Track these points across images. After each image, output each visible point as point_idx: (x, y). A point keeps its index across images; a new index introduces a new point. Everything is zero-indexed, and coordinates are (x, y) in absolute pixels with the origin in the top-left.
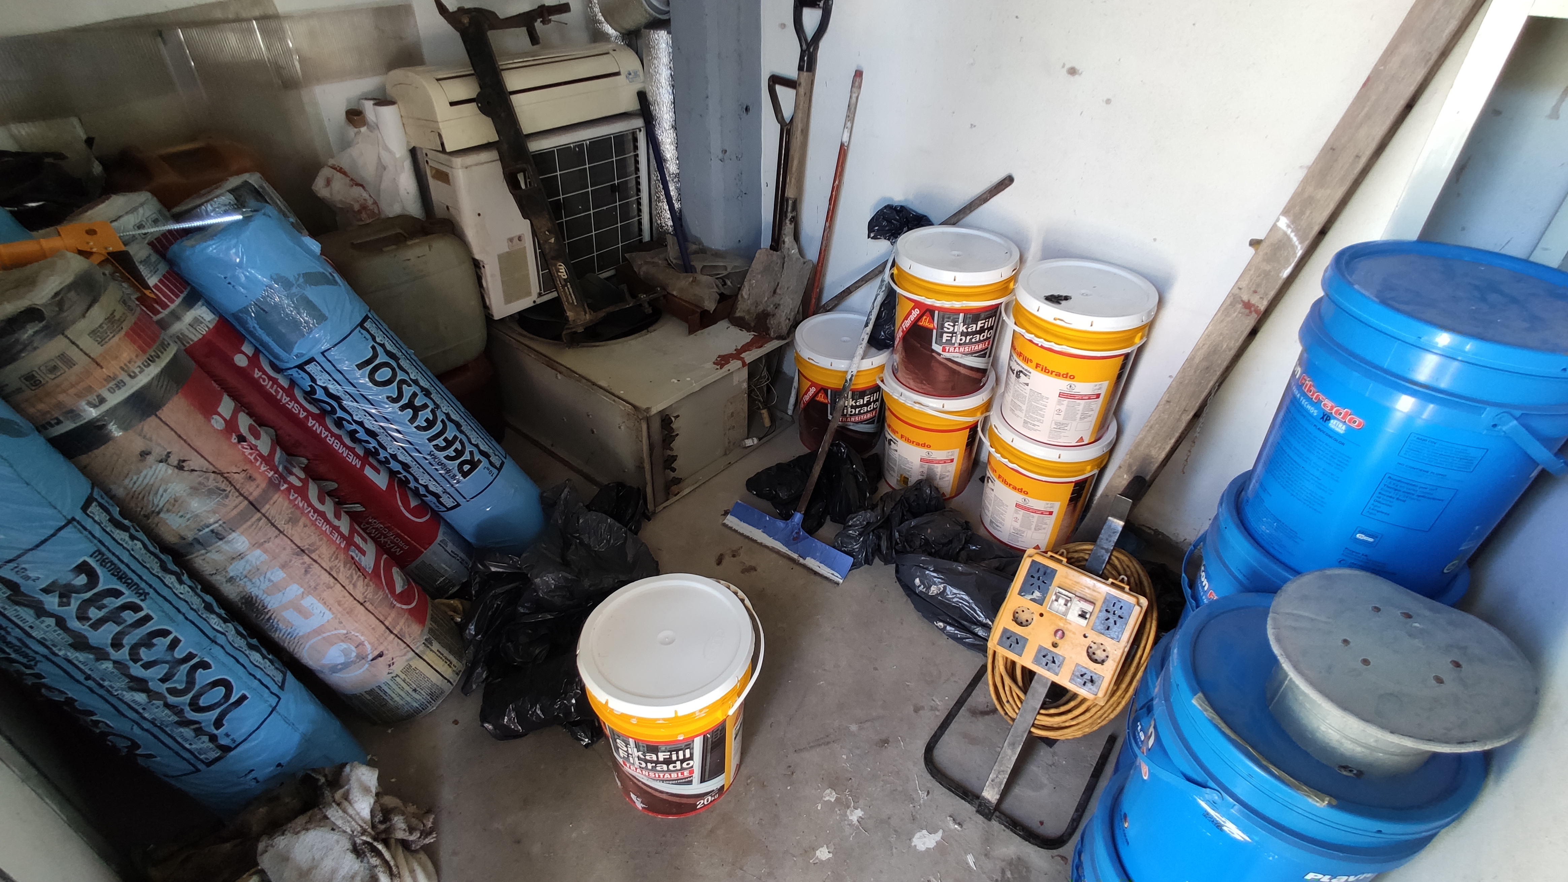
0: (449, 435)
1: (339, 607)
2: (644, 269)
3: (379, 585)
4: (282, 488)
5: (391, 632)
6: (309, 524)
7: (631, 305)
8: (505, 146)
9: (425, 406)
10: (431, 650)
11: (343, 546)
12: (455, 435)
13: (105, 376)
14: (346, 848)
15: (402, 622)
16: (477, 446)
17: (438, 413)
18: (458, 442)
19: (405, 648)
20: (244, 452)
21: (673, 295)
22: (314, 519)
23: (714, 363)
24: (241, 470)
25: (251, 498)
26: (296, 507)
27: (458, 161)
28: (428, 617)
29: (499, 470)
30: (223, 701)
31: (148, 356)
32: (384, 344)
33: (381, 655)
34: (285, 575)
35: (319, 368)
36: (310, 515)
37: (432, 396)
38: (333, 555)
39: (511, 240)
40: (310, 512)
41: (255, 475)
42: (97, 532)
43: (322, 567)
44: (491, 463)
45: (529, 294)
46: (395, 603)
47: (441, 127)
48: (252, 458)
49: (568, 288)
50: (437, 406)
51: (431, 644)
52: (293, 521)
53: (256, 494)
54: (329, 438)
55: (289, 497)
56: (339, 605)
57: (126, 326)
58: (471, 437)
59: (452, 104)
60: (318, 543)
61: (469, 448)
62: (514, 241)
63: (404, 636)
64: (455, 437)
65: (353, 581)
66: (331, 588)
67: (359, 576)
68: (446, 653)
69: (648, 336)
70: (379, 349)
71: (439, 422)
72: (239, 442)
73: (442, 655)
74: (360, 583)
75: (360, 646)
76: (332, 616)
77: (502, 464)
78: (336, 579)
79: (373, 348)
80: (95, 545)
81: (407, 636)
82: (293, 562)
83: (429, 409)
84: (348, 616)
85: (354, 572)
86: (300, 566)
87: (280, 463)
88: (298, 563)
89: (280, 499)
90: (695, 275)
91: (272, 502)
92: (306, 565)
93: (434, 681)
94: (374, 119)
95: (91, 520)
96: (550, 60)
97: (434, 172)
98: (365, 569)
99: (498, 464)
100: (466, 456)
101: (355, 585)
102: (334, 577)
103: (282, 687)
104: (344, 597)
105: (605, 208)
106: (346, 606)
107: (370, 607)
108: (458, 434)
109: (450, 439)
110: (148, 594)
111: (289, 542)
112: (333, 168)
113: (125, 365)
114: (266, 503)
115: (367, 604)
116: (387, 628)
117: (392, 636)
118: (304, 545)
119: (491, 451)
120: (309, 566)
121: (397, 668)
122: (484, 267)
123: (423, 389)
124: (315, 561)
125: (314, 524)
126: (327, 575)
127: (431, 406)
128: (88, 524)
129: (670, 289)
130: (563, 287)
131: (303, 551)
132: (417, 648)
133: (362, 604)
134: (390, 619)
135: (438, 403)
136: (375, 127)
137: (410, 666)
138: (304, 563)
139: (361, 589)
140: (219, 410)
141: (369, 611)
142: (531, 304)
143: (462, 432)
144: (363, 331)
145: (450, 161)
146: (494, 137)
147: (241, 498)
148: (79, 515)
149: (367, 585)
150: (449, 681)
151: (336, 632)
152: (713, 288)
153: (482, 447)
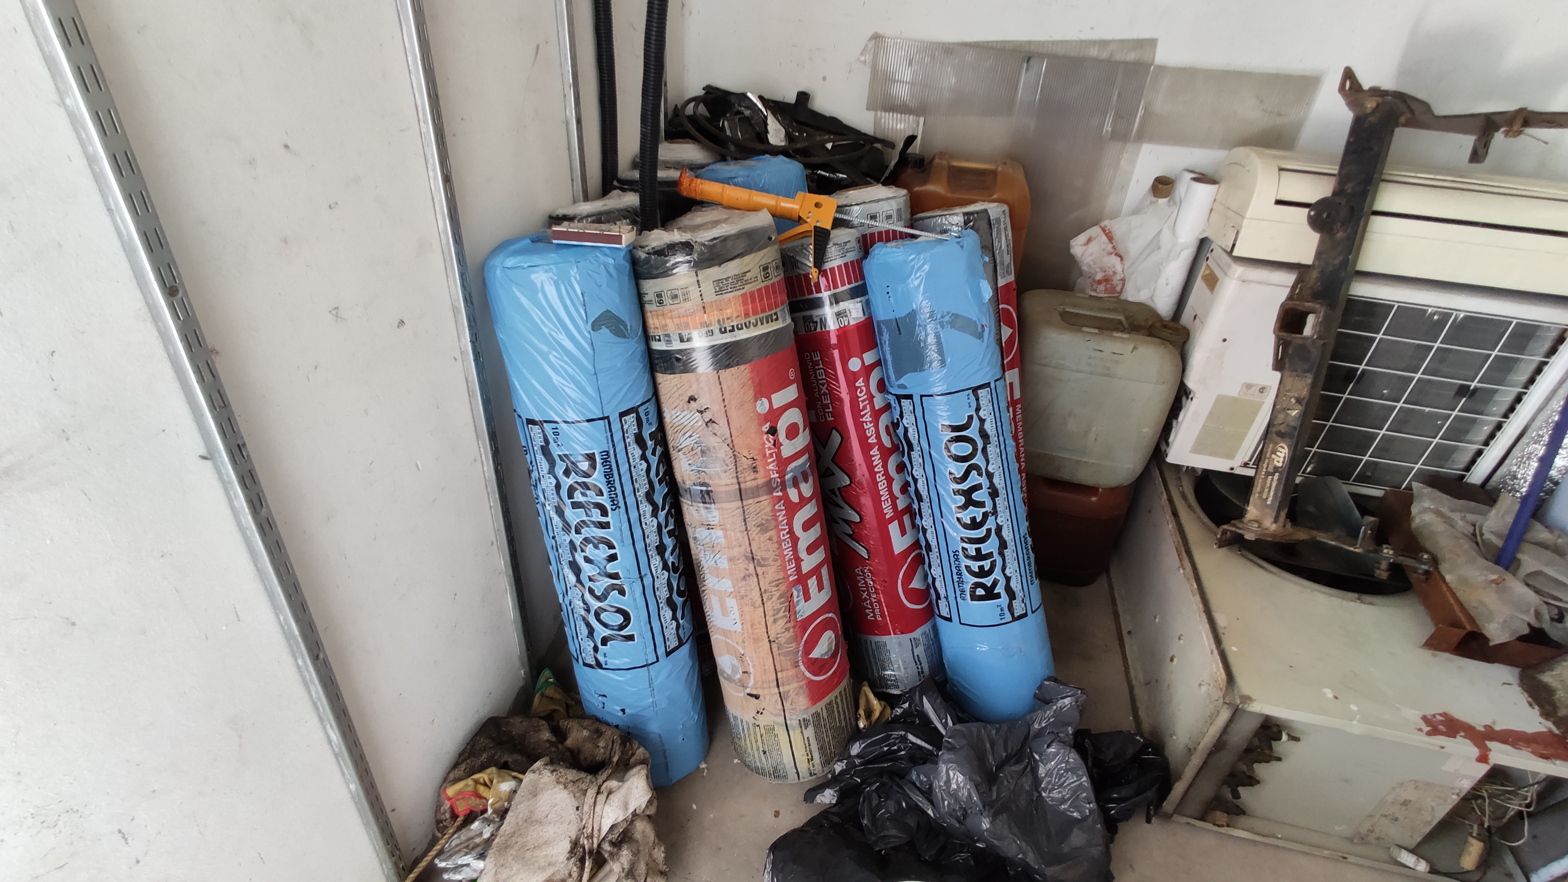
0: (985, 548)
1: (750, 628)
2: (1428, 517)
3: (797, 638)
4: (775, 494)
5: (778, 686)
6: (775, 540)
7: (1357, 550)
8: (1315, 274)
9: (981, 504)
10: (802, 732)
11: (791, 579)
12: (992, 553)
13: (703, 321)
14: (570, 834)
15: (795, 685)
16: (1008, 579)
17: (991, 519)
18: (989, 561)
19: (779, 710)
20: (765, 444)
21: (1443, 579)
22: (782, 538)
23: (1424, 718)
24: (751, 456)
25: (742, 486)
26: (775, 518)
27: (1239, 270)
28: (826, 700)
29: (1015, 619)
30: (616, 628)
31: (747, 320)
32: (984, 420)
33: (757, 697)
34: (727, 567)
35: (911, 408)
36: (782, 533)
37: (997, 499)
38: (776, 581)
39: (1249, 386)
40: (784, 530)
41: (760, 469)
42: (618, 436)
43: (759, 584)
44: (1010, 607)
45: (1231, 456)
46: (801, 664)
47: (1244, 224)
48: (768, 452)
49: (1272, 479)
50: (995, 512)
51: (806, 727)
52: (763, 528)
53: (749, 484)
54: (880, 475)
55: (775, 505)
56: (752, 625)
57: (748, 288)
58: (1008, 565)
59: (1279, 202)
60: (770, 562)
61: (997, 574)
62: (1252, 389)
63: (787, 700)
64: (990, 555)
65: (776, 617)
66: (755, 607)
67: (785, 616)
68: (814, 746)
69: (1352, 604)
70: (976, 423)
71: (984, 529)
72: (768, 433)
73: (809, 745)
74: (781, 623)
75: (746, 674)
76: (741, 631)
77: (1024, 615)
78: (763, 604)
79: (970, 418)
80: (609, 447)
81: (789, 701)
82: (739, 562)
83: (984, 510)
84: (752, 641)
85: (784, 609)
86: (743, 569)
87: (791, 471)
88: (743, 565)
89: (766, 502)
90: (1508, 577)
91: (757, 500)
92: (747, 572)
93: (785, 761)
94: (1182, 196)
95: (620, 426)
96: (1486, 189)
97: (1208, 272)
98: (795, 614)
99: (1018, 611)
100: (988, 581)
101: (775, 621)
102: (762, 600)
103: (668, 654)
104: (760, 624)
105: (1427, 409)
106: (756, 631)
107: (775, 650)
108: (996, 554)
109: (983, 553)
110: (620, 508)
111: (747, 543)
112: (1104, 230)
113: (723, 319)
114: (751, 498)
115: (774, 645)
116: (777, 680)
117: (776, 690)
118: (758, 556)
119: (1021, 594)
120: (749, 576)
121: (763, 720)
122: (1192, 399)
123: (992, 486)
124: (757, 575)
125: (779, 542)
126: (759, 593)
127: (988, 508)
128: (616, 426)
129: (1444, 568)
130: (1268, 474)
131: (753, 558)
132: (791, 719)
133: (770, 641)
134: (785, 673)
135: (998, 509)
136: (1178, 203)
137: (774, 729)
138: (747, 570)
139: (778, 628)
140: (773, 396)
141: (772, 653)
142: (1226, 469)
143: (1001, 554)
144: (972, 396)
145: (1229, 266)
146: (1307, 256)
147: (735, 481)
148: (615, 417)
149: (788, 629)
150: (798, 773)
151: (735, 645)
152: (1527, 612)
153: (1013, 584)
